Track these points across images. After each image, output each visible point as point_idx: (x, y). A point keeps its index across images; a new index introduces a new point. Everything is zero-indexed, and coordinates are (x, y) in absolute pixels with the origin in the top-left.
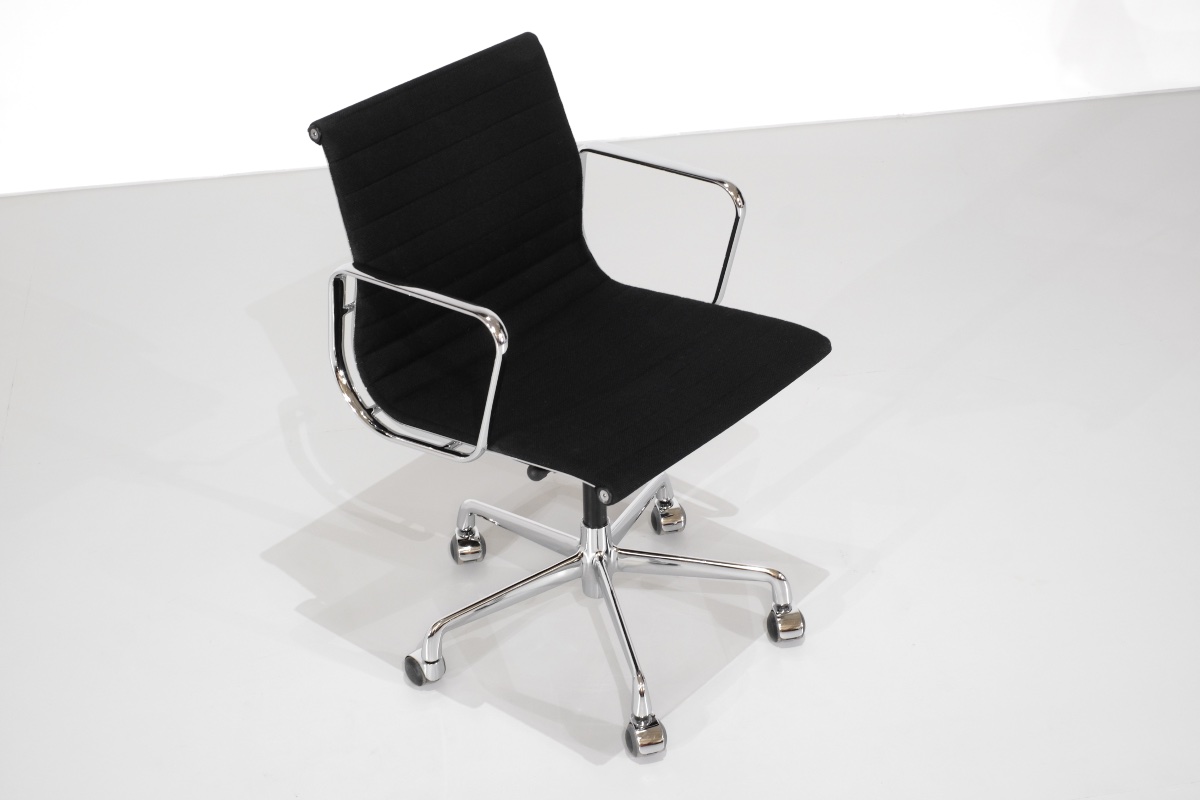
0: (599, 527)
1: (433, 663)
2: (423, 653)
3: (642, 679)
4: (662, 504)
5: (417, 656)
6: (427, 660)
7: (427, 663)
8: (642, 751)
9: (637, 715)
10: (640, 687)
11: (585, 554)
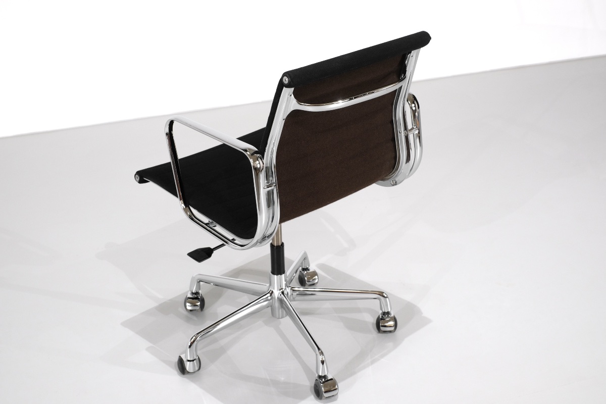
0: (281, 274)
1: (193, 361)
2: (186, 356)
3: (322, 353)
4: (304, 269)
5: (183, 357)
6: (189, 359)
7: (189, 361)
8: (326, 395)
9: (320, 375)
10: (321, 358)
11: (274, 291)
